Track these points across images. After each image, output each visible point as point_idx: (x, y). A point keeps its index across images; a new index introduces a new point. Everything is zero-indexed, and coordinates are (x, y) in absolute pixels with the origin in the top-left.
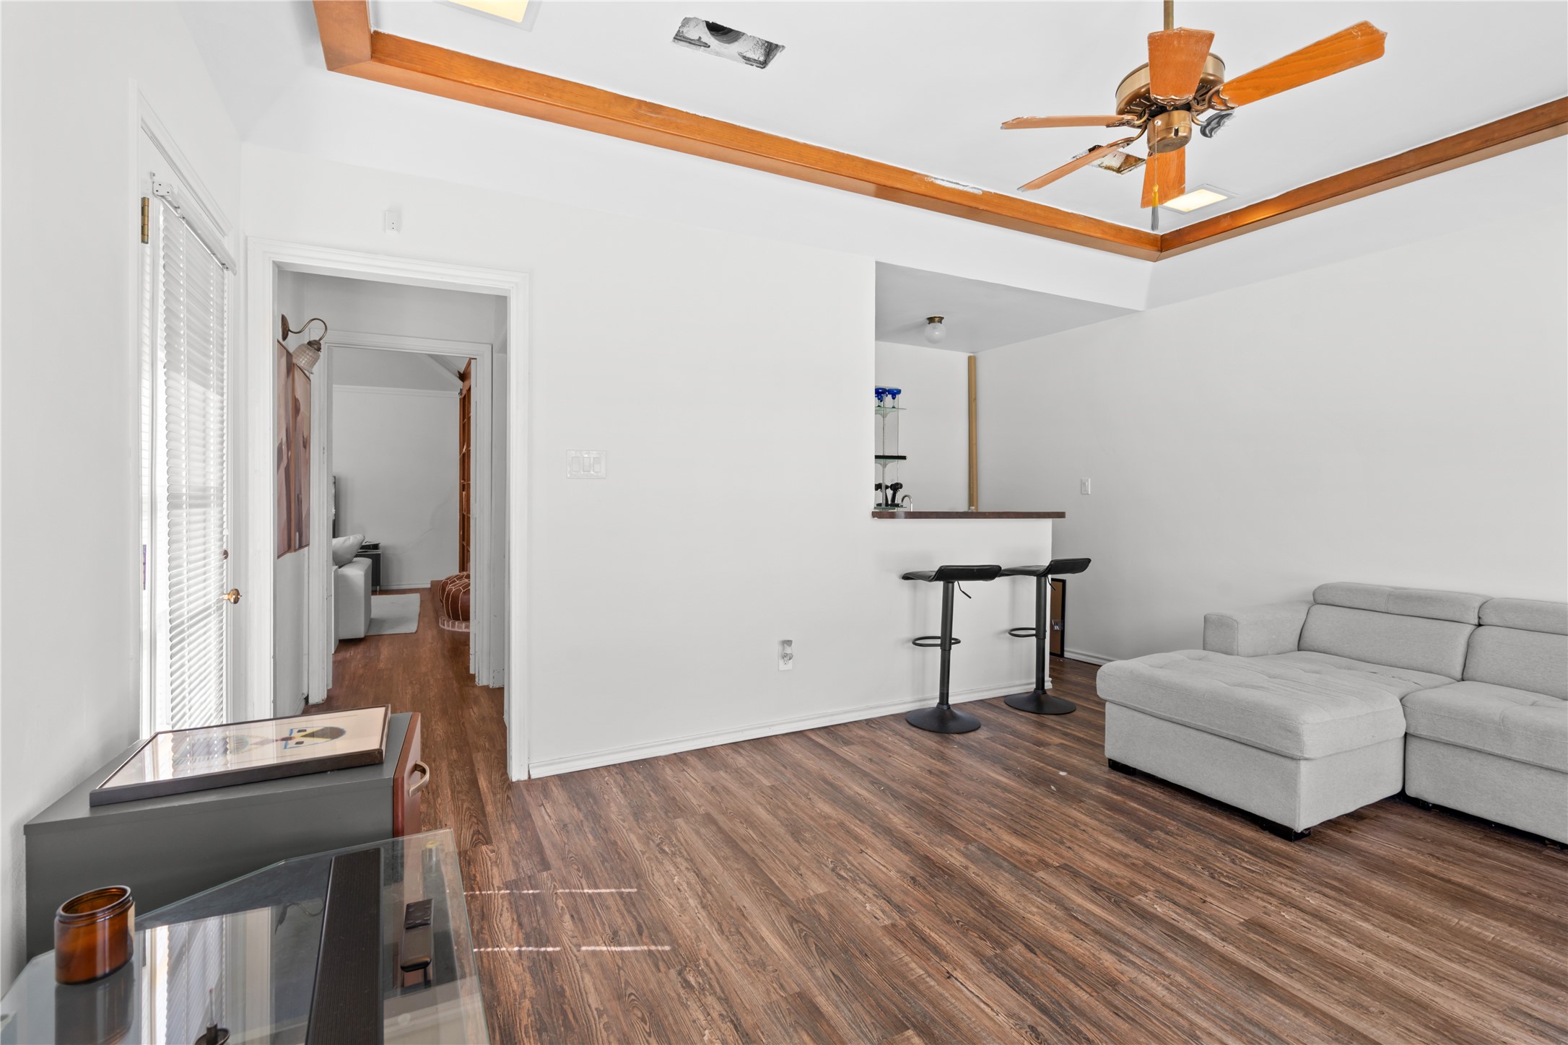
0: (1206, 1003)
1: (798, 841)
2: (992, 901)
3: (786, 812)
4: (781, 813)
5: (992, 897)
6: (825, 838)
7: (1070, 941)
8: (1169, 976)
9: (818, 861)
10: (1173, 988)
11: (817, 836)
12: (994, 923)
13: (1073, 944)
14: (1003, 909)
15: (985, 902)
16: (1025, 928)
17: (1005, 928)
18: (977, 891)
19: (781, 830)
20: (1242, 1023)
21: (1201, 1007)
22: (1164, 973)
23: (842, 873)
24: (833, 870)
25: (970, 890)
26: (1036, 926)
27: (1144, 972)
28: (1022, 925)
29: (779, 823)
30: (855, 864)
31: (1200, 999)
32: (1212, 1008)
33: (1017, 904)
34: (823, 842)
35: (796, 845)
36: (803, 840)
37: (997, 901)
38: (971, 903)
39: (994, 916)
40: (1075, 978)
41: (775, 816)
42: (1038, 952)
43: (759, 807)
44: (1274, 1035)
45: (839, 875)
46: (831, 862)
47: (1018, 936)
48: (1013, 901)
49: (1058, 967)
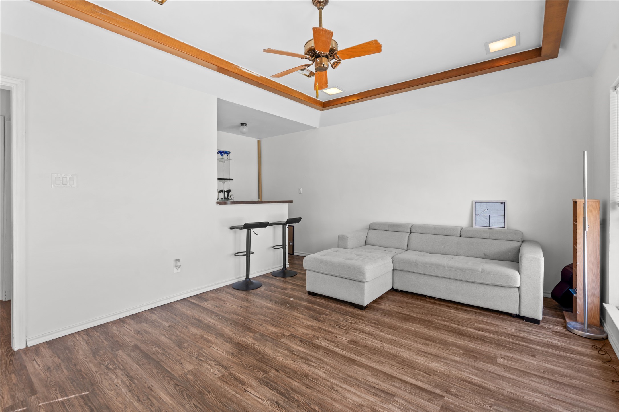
0: (336, 374)
1: (181, 349)
2: (264, 355)
3: (176, 337)
4: (173, 337)
5: (264, 354)
6: (194, 344)
7: (292, 364)
8: (325, 368)
9: (190, 356)
10: (326, 372)
11: (190, 344)
12: (264, 364)
13: (293, 364)
14: (268, 357)
15: (261, 356)
16: (276, 363)
17: (268, 365)
18: (258, 352)
19: (173, 345)
20: (347, 378)
21: (335, 376)
22: (323, 367)
23: (201, 358)
24: (197, 358)
25: (255, 353)
26: (280, 361)
27: (317, 368)
28: (274, 362)
29: (172, 342)
30: (207, 353)
31: (334, 373)
32: (338, 375)
33: (273, 354)
34: (193, 346)
35: (180, 350)
36: (183, 347)
37: (266, 355)
38: (255, 358)
39: (264, 361)
40: (293, 378)
41: (170, 339)
42: (280, 371)
43: (162, 336)
44: (356, 379)
45: (200, 359)
46: (196, 354)
47: (273, 367)
48: (272, 353)
49: (287, 375)
